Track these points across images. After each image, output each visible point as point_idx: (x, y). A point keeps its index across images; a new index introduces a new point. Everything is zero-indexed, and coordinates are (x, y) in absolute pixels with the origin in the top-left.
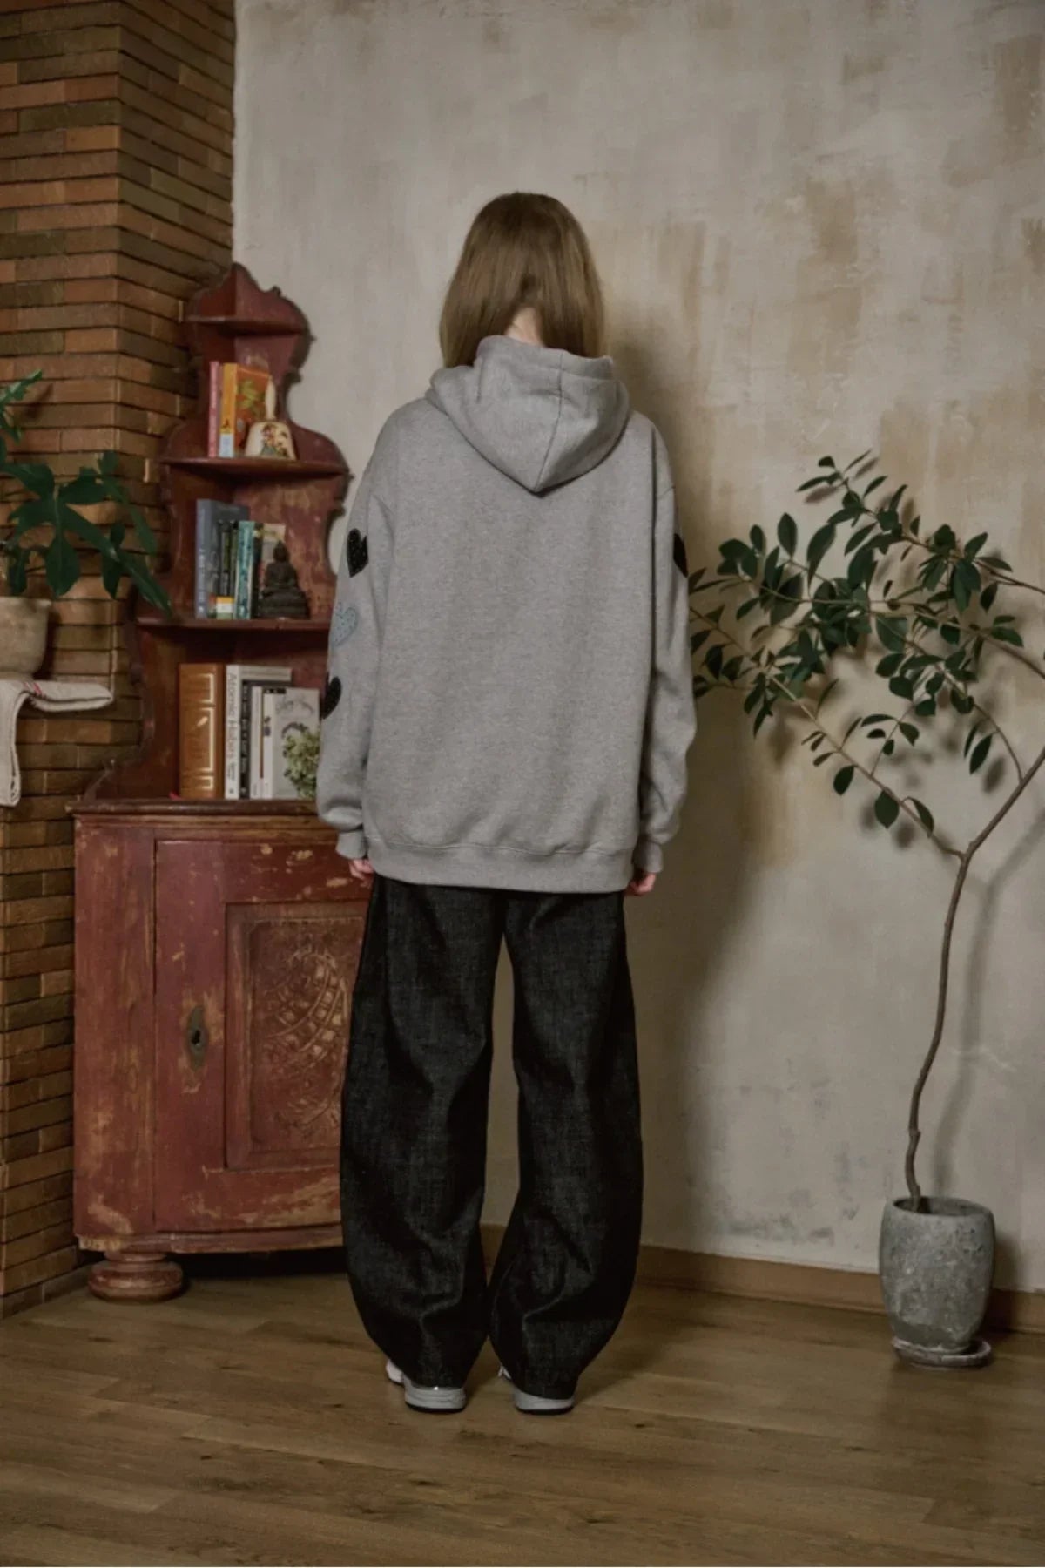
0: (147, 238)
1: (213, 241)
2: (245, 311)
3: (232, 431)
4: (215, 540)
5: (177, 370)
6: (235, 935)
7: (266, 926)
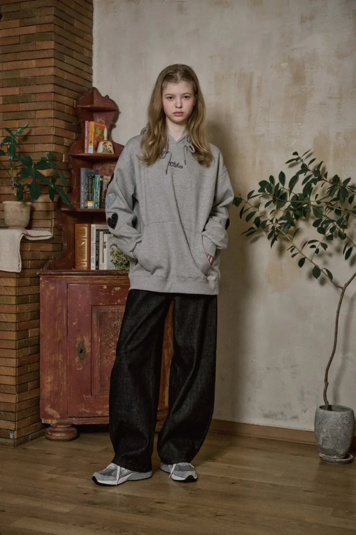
0: (64, 79)
1: (85, 79)
2: (97, 103)
3: (93, 144)
4: (87, 182)
5: (74, 124)
6: (94, 316)
7: (105, 313)
